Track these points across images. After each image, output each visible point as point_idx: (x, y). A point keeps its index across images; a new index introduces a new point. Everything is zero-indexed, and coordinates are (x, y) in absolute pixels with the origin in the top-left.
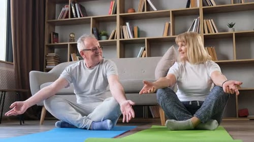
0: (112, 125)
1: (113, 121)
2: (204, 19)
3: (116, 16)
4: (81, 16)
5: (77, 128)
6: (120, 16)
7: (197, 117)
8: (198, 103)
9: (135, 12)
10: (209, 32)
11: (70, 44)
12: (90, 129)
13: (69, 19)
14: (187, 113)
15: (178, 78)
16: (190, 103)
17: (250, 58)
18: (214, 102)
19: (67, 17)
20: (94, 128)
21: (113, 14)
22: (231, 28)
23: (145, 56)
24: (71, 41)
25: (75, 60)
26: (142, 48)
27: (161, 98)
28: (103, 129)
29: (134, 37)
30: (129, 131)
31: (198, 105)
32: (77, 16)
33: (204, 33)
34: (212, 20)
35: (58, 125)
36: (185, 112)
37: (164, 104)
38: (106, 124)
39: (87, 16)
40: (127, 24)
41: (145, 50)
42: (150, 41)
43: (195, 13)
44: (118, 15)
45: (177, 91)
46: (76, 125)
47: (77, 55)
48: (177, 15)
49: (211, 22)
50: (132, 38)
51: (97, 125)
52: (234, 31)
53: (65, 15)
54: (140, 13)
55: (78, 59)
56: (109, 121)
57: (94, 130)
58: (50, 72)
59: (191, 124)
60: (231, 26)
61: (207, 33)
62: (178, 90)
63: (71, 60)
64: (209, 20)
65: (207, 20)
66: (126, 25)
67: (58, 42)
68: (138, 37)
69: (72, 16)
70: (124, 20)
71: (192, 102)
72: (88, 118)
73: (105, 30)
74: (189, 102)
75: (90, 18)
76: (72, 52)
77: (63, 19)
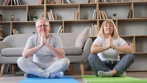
2: (99, 10)
3: (44, 6)
4: (19, 4)
7: (115, 70)
8: (112, 62)
10: (102, 19)
11: (12, 23)
12: (49, 78)
13: (12, 5)
17: (124, 35)
19: (10, 4)
20: (51, 77)
21: (41, 4)
22: (115, 17)
23: (62, 32)
24: (12, 20)
25: (16, 33)
29: (55, 19)
32: (17, 5)
33: (99, 19)
34: (104, 11)
39: (23, 4)
41: (62, 28)
42: (66, 23)
43: (94, 6)
44: (45, 5)
47: (17, 30)
48: (83, 7)
50: (54, 20)
52: (116, 18)
53: (8, 4)
54: (59, 4)
55: (18, 33)
60: (115, 15)
61: (101, 19)
63: (13, 34)
64: (102, 11)
65: (101, 11)
66: (50, 12)
67: (2, 21)
69: (13, 4)
70: (49, 8)
72: (46, 71)
73: (35, 14)
74: (107, 61)
75: (26, 6)
76: (13, 28)
77: (7, 6)
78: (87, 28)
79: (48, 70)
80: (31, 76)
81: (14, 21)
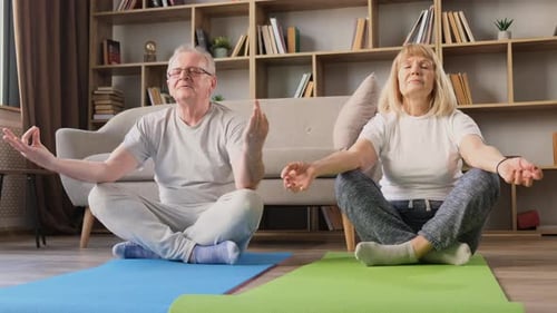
0: (237, 253)
1: (239, 244)
2: (443, 11)
3: (247, 4)
4: (169, 4)
5: (160, 258)
6: (256, 3)
7: (426, 237)
8: (428, 204)
10: (454, 40)
11: (146, 67)
12: (189, 262)
13: (144, 9)
14: (404, 228)
16: (411, 205)
18: (465, 205)
19: (138, 5)
20: (199, 260)
22: (504, 32)
23: (312, 95)
24: (147, 58)
25: (158, 102)
26: (305, 77)
28: (217, 261)
30: (275, 266)
31: (428, 209)
32: (161, 4)
34: (461, 13)
35: (118, 251)
36: (398, 226)
37: (352, 209)
38: (226, 250)
39: (183, 3)
40: (273, 21)
41: (311, 79)
42: (325, 61)
44: (252, 1)
45: (381, 178)
46: (160, 253)
49: (458, 18)
50: (283, 53)
51: (204, 253)
52: (510, 38)
53: (132, 4)
55: (164, 100)
56: (231, 245)
57: (198, 263)
59: (411, 251)
60: (504, 26)
61: (449, 43)
62: (384, 177)
63: (148, 103)
64: (456, 14)
65: (450, 14)
66: (269, 24)
67: (118, 62)
68: (298, 51)
69: (150, 4)
70: (265, 13)
71: (414, 201)
72: (185, 236)
73: (223, 33)
74: (408, 201)
75: (190, 9)
76: (150, 84)
77: (131, 11)
78: (369, 78)
79: (189, 231)
80: (138, 253)
81: (155, 60)
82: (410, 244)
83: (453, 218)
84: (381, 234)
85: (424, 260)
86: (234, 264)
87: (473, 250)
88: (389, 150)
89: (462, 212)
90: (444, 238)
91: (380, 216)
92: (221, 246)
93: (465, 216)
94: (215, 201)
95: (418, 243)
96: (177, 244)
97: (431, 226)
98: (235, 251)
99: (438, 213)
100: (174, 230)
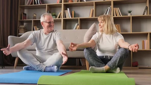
2: (114, 8)
3: (61, 4)
4: (40, 4)
6: (64, 4)
7: (108, 66)
8: (109, 57)
9: (73, 2)
10: (116, 15)
11: (33, 20)
12: (44, 71)
13: (33, 5)
14: (102, 63)
15: (97, 42)
16: (104, 57)
19: (32, 4)
20: (47, 71)
21: (59, 3)
22: (130, 14)
23: (78, 29)
24: (34, 18)
25: (36, 30)
26: (76, 24)
27: (86, 54)
28: (52, 71)
29: (72, 17)
30: (68, 73)
31: (109, 58)
32: (38, 4)
33: (114, 16)
34: (118, 8)
36: (101, 63)
38: (54, 68)
39: (44, 4)
40: (68, 9)
41: (78, 25)
42: (81, 20)
43: (109, 4)
44: (63, 3)
47: (38, 27)
49: (118, 9)
50: (70, 18)
53: (30, 3)
54: (76, 3)
56: (56, 67)
57: (46, 72)
58: (21, 37)
59: (104, 69)
60: (130, 12)
61: (115, 16)
62: (98, 50)
63: (34, 30)
65: (116, 8)
66: (67, 10)
67: (26, 19)
68: (75, 17)
69: (35, 3)
70: (66, 7)
71: (105, 56)
72: (43, 64)
75: (46, 5)
76: (34, 25)
77: (30, 5)
79: (45, 63)
80: (30, 69)
81: (36, 19)
82: (104, 67)
83: (116, 61)
84: (96, 65)
85: (108, 72)
86: (56, 72)
87: (121, 70)
88: (99, 42)
89: (118, 60)
90: (113, 66)
91: (96, 60)
92: (53, 67)
93: (119, 60)
94: (52, 55)
95: (106, 67)
96: (41, 66)
97: (110, 63)
98: (57, 68)
99: (112, 60)
100: (40, 62)
